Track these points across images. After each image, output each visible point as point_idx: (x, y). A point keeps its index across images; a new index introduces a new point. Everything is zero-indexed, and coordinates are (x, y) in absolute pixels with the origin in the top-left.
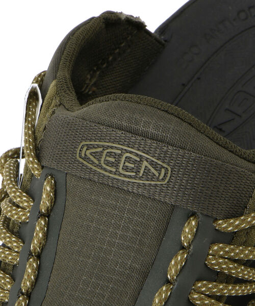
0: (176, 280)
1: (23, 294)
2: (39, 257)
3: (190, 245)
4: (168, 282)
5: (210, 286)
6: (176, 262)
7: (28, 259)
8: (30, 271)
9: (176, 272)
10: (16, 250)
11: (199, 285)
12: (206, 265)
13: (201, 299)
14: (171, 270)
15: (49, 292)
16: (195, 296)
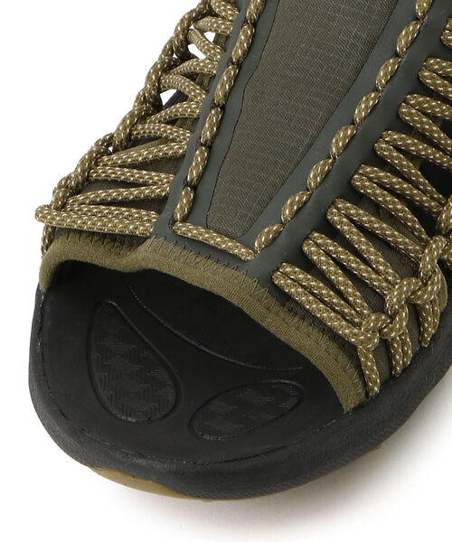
0: (405, 53)
1: (233, 63)
2: (255, 24)
3: (425, 15)
4: (397, 55)
5: (444, 64)
6: (406, 33)
7: (242, 27)
8: (243, 38)
9: (406, 43)
10: (230, 18)
11: (432, 61)
12: (441, 41)
13: (432, 78)
14: (401, 40)
15: (262, 61)
16: (426, 74)
